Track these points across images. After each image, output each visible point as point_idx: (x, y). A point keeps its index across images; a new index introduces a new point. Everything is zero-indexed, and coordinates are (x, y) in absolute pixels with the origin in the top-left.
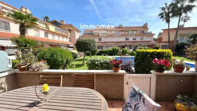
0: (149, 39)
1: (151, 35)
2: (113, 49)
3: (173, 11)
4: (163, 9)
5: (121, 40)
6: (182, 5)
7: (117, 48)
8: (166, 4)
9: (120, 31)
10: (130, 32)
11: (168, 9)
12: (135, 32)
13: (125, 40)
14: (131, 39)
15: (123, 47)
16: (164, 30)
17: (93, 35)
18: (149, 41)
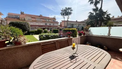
0: (57, 25)
1: (57, 23)
2: (38, 30)
3: (65, 13)
4: (62, 11)
5: (42, 24)
6: (68, 11)
7: (41, 29)
9: (41, 19)
10: (47, 20)
11: (64, 11)
12: (50, 20)
13: (44, 25)
14: (48, 24)
15: (44, 29)
16: (62, 21)
17: (19, 19)
18: (57, 26)
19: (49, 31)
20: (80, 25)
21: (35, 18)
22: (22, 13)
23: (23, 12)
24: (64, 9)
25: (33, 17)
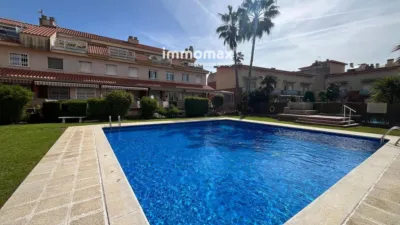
0: (198, 81)
1: (200, 71)
2: (109, 98)
4: (225, 18)
5: (133, 74)
7: (124, 95)
8: (230, 8)
15: (142, 94)
18: (200, 86)
19: (166, 104)
21: (104, 47)
22: (47, 23)
23: (52, 20)
24: (235, 10)
25: (93, 41)
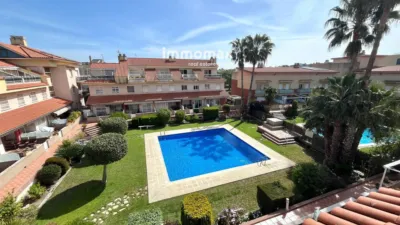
5: (172, 89)
9: (171, 70)
10: (188, 76)
11: (242, 48)
13: (179, 90)
14: (190, 88)
17: (114, 81)
18: (219, 92)
20: (308, 82)
21: (154, 70)
22: (122, 59)
23: (124, 56)
25: (148, 67)
